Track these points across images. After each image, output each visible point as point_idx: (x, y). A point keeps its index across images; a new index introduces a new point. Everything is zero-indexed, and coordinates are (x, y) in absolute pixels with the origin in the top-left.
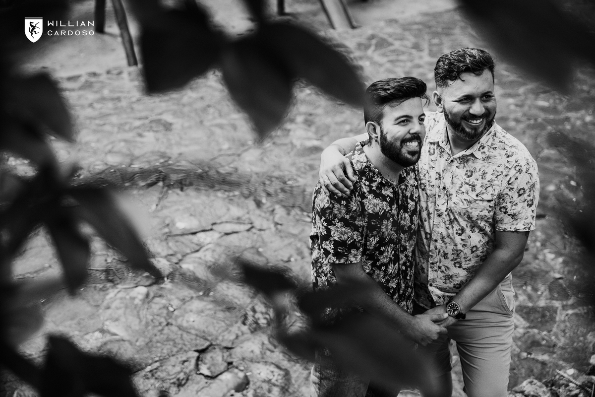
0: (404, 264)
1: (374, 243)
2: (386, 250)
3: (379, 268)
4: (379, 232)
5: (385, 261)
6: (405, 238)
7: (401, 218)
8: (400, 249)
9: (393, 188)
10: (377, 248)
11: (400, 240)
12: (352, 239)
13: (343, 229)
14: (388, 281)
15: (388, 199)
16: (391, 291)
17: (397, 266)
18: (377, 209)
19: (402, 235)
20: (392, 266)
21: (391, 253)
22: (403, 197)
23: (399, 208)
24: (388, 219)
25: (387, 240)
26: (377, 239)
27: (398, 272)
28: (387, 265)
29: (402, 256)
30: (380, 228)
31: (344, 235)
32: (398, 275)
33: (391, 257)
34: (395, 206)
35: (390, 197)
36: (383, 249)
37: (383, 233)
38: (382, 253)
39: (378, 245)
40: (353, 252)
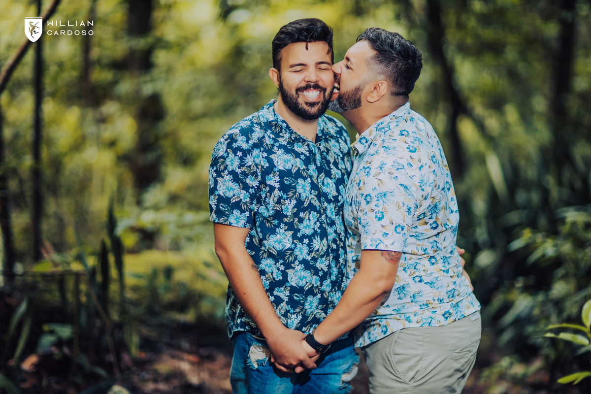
0: (334, 241)
1: (291, 207)
2: (307, 218)
3: (301, 240)
4: (295, 193)
5: (309, 232)
6: (331, 209)
7: (323, 184)
8: (327, 221)
9: (308, 145)
10: (296, 215)
11: (325, 210)
12: (238, 197)
13: (231, 184)
14: (315, 259)
15: (302, 157)
16: (321, 273)
17: (325, 241)
18: (289, 166)
19: (326, 204)
20: (319, 240)
21: (315, 224)
22: (322, 158)
23: (320, 170)
24: (305, 179)
25: (306, 205)
26: (294, 202)
27: (327, 250)
28: (311, 238)
29: (330, 230)
30: (295, 188)
31: (229, 191)
32: (327, 254)
33: (316, 228)
34: (312, 167)
35: (305, 156)
36: (302, 215)
37: (300, 194)
38: (301, 220)
39: (296, 209)
40: (236, 212)
